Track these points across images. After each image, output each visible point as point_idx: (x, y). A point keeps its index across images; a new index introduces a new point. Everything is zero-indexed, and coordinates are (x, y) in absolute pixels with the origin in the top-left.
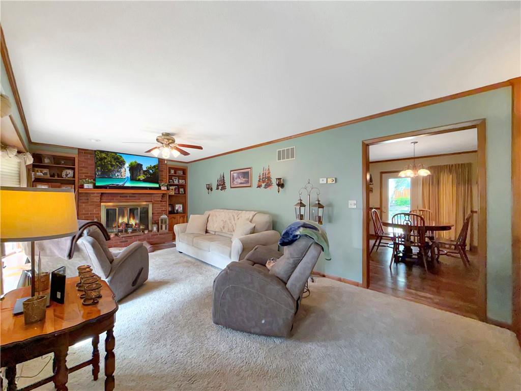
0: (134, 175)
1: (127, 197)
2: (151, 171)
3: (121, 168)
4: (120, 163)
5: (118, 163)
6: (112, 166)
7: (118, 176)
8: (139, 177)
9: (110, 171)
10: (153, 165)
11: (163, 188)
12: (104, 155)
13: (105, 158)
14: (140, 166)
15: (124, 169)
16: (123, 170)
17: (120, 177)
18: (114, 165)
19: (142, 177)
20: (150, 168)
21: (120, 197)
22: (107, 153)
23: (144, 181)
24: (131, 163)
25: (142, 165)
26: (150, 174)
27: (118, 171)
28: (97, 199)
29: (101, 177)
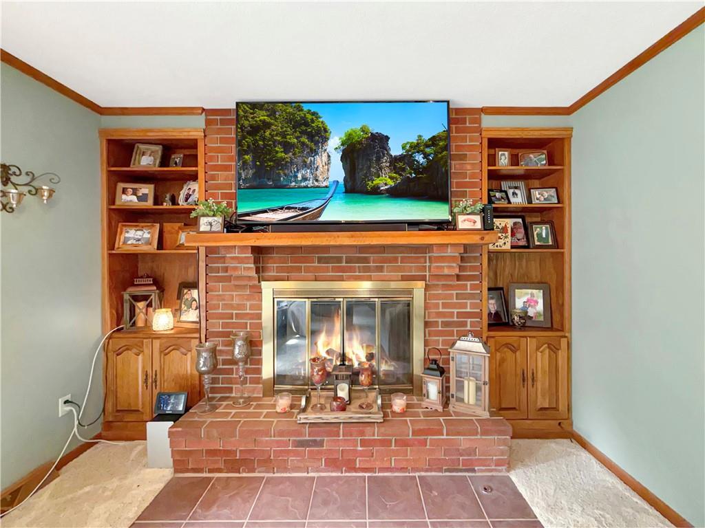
0: (360, 175)
1: (339, 260)
2: (420, 158)
3: (314, 152)
4: (311, 137)
5: (304, 139)
6: (287, 147)
7: (305, 179)
8: (377, 181)
9: (281, 164)
10: (427, 137)
11: (463, 222)
12: (262, 116)
13: (266, 125)
14: (380, 141)
15: (325, 158)
16: (320, 160)
17: (310, 183)
18: (293, 146)
19: (385, 181)
20: (416, 147)
21: (320, 260)
22: (271, 107)
23: (395, 193)
24: (349, 136)
25: (387, 138)
26: (418, 169)
27: (305, 165)
28: (248, 269)
29: (255, 184)
